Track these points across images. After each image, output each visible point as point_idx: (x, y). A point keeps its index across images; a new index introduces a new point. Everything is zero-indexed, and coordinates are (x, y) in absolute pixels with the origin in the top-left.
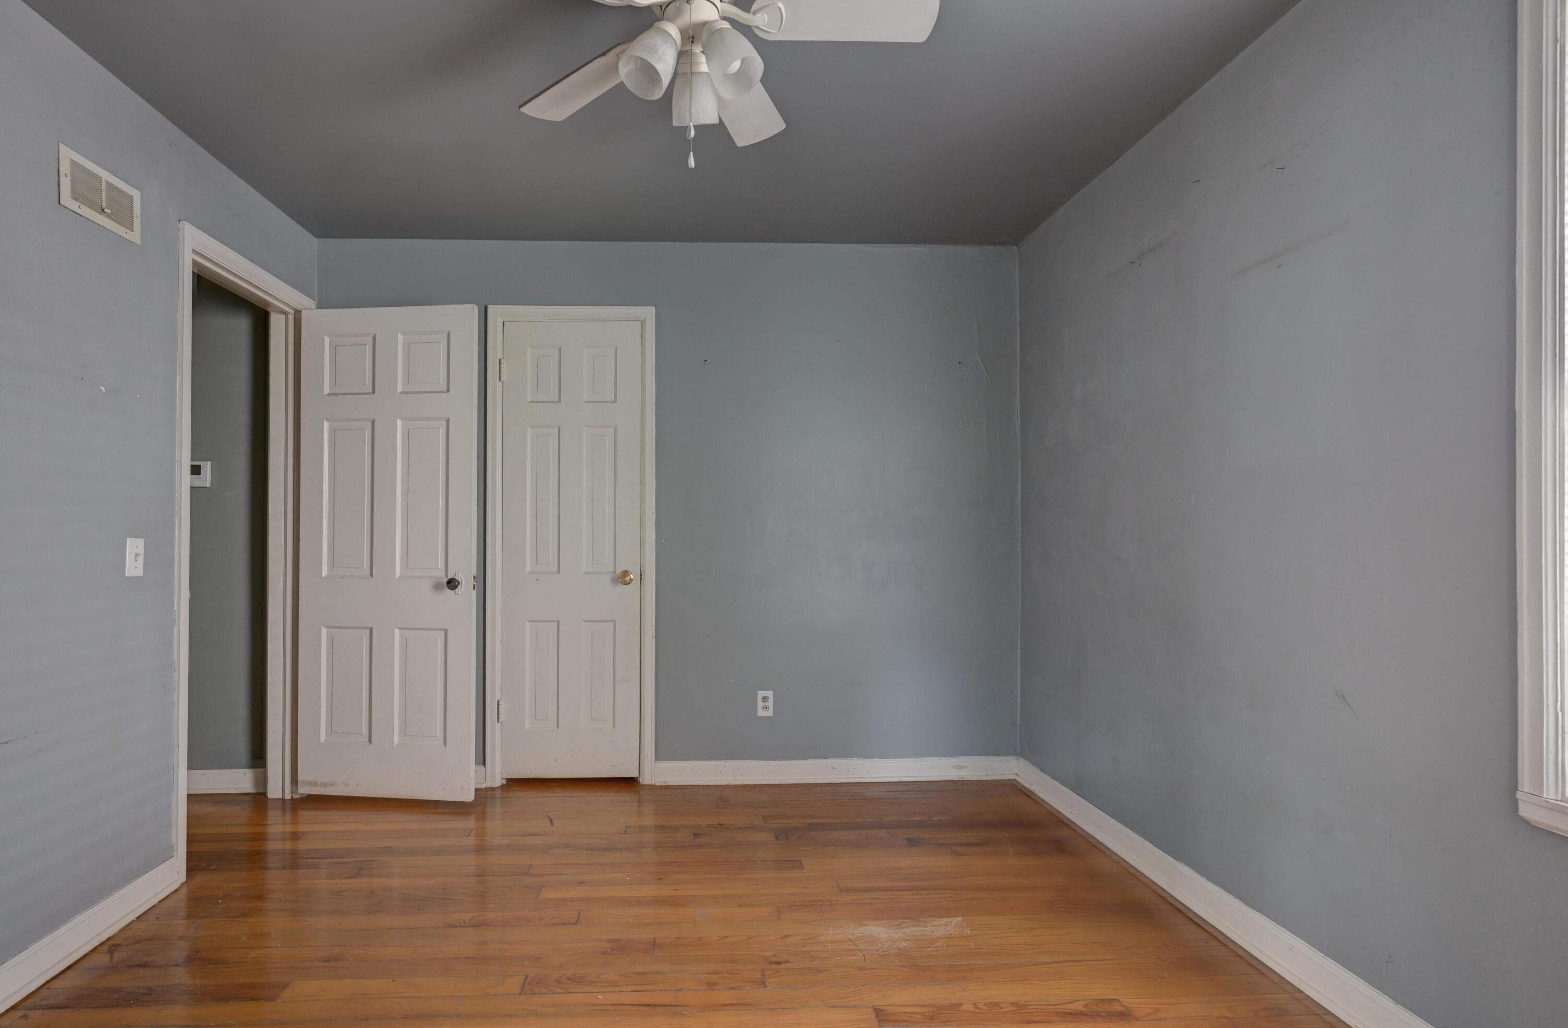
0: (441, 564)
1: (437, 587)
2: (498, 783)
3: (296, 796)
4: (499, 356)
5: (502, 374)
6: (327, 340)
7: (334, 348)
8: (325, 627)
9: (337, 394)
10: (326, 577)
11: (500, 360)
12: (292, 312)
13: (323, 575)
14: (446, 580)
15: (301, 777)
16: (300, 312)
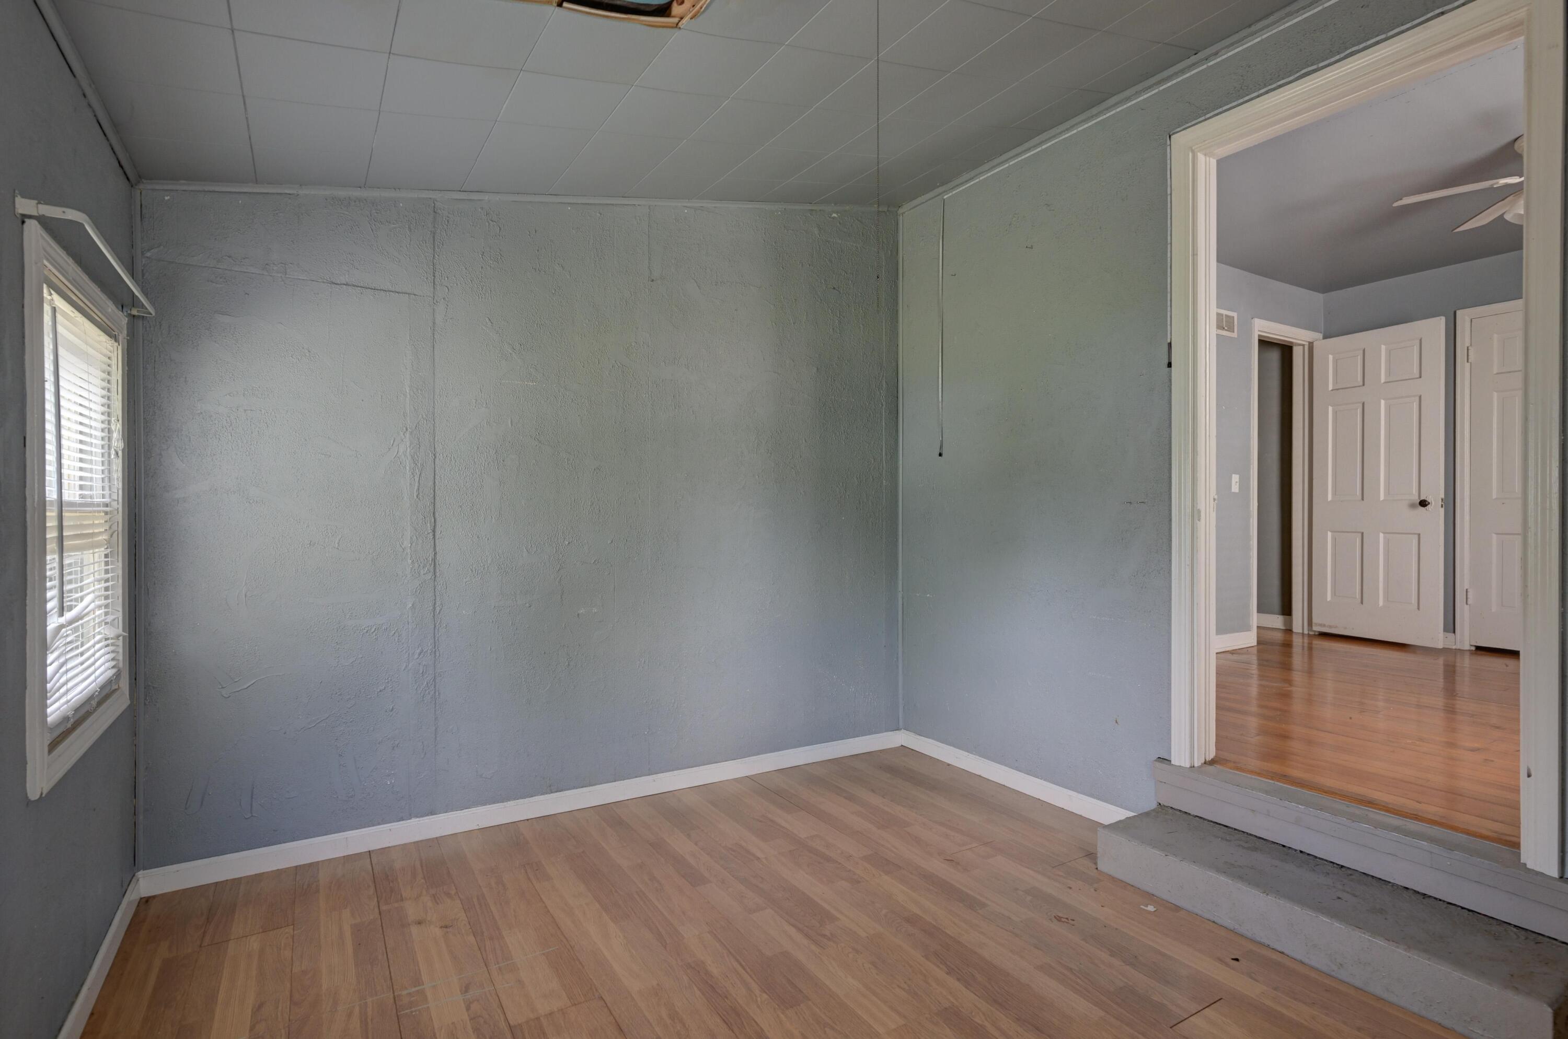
0: (1415, 491)
1: (1412, 506)
2: (1467, 647)
3: (1311, 633)
4: (1467, 344)
5: (1470, 357)
6: (1331, 357)
7: (1336, 362)
8: (1330, 531)
9: (1338, 389)
10: (1330, 501)
11: (1468, 347)
12: (1307, 344)
13: (1329, 500)
14: (1419, 501)
15: (1315, 620)
16: (1312, 343)
